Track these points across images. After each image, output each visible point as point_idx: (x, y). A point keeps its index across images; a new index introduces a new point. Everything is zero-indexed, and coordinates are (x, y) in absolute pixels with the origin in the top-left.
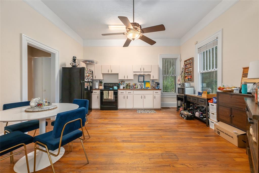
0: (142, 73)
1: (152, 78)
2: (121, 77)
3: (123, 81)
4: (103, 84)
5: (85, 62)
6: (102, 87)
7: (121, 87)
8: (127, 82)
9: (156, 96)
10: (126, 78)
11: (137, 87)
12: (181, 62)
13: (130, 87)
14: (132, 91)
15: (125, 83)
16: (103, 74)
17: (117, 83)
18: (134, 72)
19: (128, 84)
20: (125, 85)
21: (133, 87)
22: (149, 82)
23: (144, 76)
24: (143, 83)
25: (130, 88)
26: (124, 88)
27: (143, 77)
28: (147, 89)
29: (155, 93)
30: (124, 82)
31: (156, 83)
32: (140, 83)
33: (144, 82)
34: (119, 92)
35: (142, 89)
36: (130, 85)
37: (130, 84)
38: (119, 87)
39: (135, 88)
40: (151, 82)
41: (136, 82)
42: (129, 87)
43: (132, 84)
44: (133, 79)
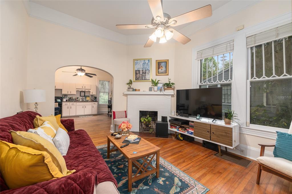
0: (84, 90)
1: (91, 94)
2: (64, 92)
3: (66, 95)
7: (65, 100)
8: (70, 96)
9: (94, 106)
10: (69, 93)
11: (79, 100)
13: (73, 100)
14: (75, 103)
15: (68, 97)
17: (60, 97)
18: (77, 89)
19: (71, 98)
20: (67, 99)
21: (75, 100)
22: (89, 96)
23: (85, 92)
24: (84, 97)
25: (72, 101)
26: (67, 100)
27: (84, 93)
28: (87, 101)
29: (93, 104)
30: (67, 96)
31: (94, 97)
32: (81, 97)
33: (85, 96)
34: (64, 104)
35: (83, 101)
36: (73, 98)
37: (72, 97)
38: (62, 101)
39: (77, 101)
40: (90, 96)
41: (78, 96)
42: (71, 100)
43: (74, 97)
44: (76, 94)
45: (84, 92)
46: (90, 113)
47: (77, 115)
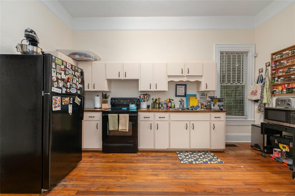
0: (185, 79)
1: (203, 88)
2: (143, 87)
3: (146, 94)
4: (109, 100)
5: (72, 55)
6: (107, 106)
7: (144, 106)
8: (154, 97)
9: (217, 124)
10: (153, 89)
11: (173, 105)
12: (256, 58)
13: (160, 106)
15: (151, 97)
16: (110, 81)
17: (136, 99)
18: (169, 76)
19: (156, 100)
20: (150, 103)
21: (165, 106)
22: (195, 96)
23: (186, 85)
24: (184, 99)
25: (159, 108)
26: (148, 107)
27: (184, 87)
28: (193, 110)
29: (213, 119)
30: (149, 96)
31: (210, 97)
32: (179, 99)
33: (185, 96)
34: (141, 115)
35: (183, 110)
36: (161, 101)
37: (159, 99)
38: (138, 106)
39: (170, 107)
40: (198, 96)
41: (172, 96)
42: (157, 106)
43: (163, 99)
44: (167, 90)
45: (184, 85)
46: (206, 146)
47: (171, 147)
